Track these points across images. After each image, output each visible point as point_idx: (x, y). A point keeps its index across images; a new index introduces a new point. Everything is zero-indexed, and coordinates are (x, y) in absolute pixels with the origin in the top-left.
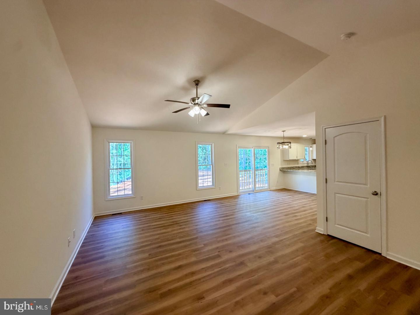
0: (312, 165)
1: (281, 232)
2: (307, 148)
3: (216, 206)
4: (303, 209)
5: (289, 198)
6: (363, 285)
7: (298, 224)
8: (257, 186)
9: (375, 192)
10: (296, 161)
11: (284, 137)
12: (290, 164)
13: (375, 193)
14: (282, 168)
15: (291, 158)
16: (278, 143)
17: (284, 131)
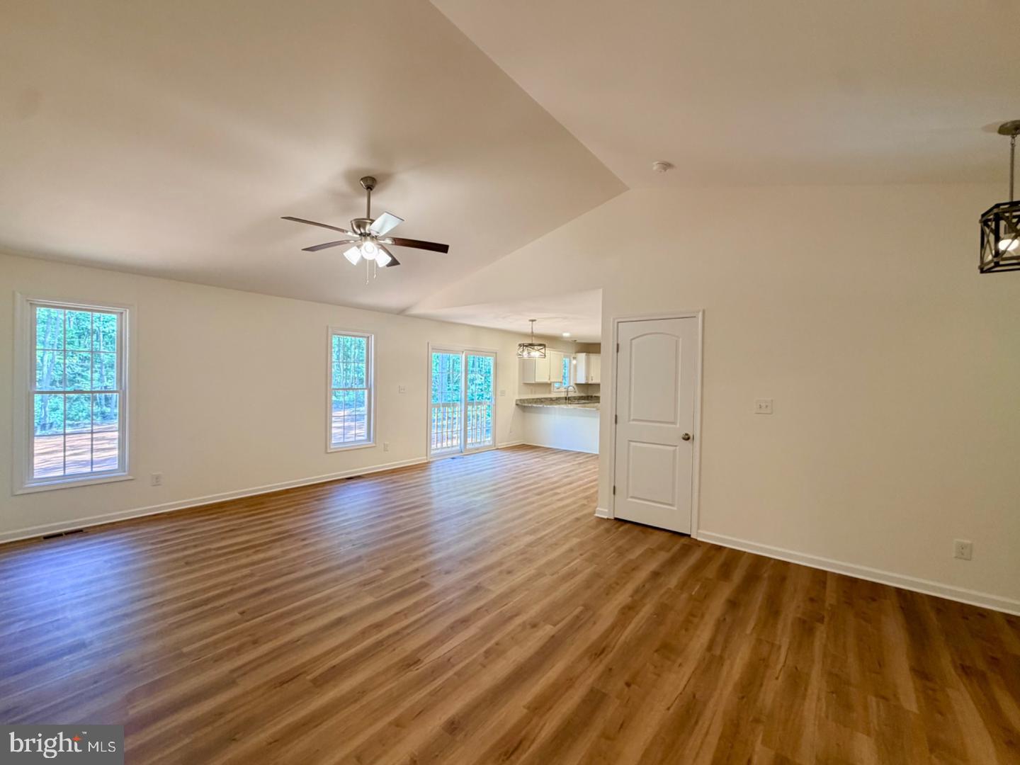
0: (574, 395)
1: (537, 525)
2: (567, 360)
3: (384, 489)
4: (566, 480)
5: (536, 462)
6: (673, 581)
7: (563, 507)
8: (469, 440)
9: (687, 434)
10: (547, 386)
11: (532, 332)
12: (535, 393)
13: (686, 437)
14: (520, 400)
15: (538, 380)
16: (520, 345)
17: (533, 321)
